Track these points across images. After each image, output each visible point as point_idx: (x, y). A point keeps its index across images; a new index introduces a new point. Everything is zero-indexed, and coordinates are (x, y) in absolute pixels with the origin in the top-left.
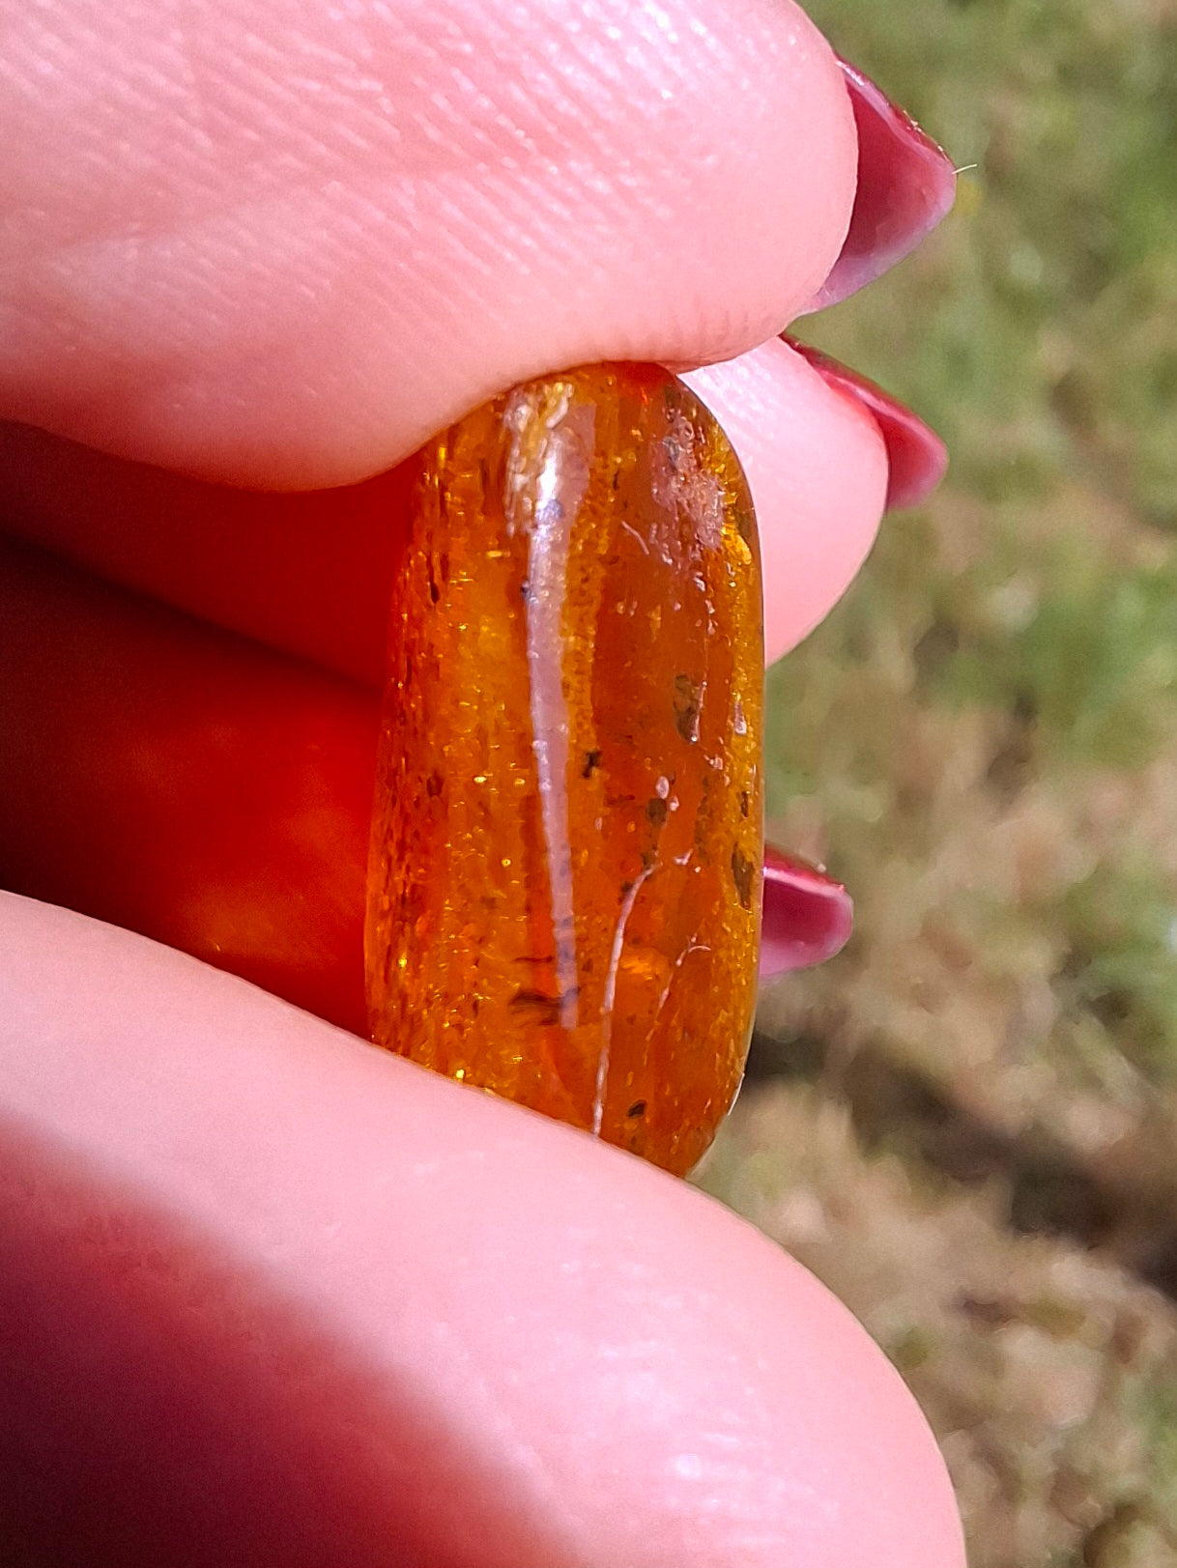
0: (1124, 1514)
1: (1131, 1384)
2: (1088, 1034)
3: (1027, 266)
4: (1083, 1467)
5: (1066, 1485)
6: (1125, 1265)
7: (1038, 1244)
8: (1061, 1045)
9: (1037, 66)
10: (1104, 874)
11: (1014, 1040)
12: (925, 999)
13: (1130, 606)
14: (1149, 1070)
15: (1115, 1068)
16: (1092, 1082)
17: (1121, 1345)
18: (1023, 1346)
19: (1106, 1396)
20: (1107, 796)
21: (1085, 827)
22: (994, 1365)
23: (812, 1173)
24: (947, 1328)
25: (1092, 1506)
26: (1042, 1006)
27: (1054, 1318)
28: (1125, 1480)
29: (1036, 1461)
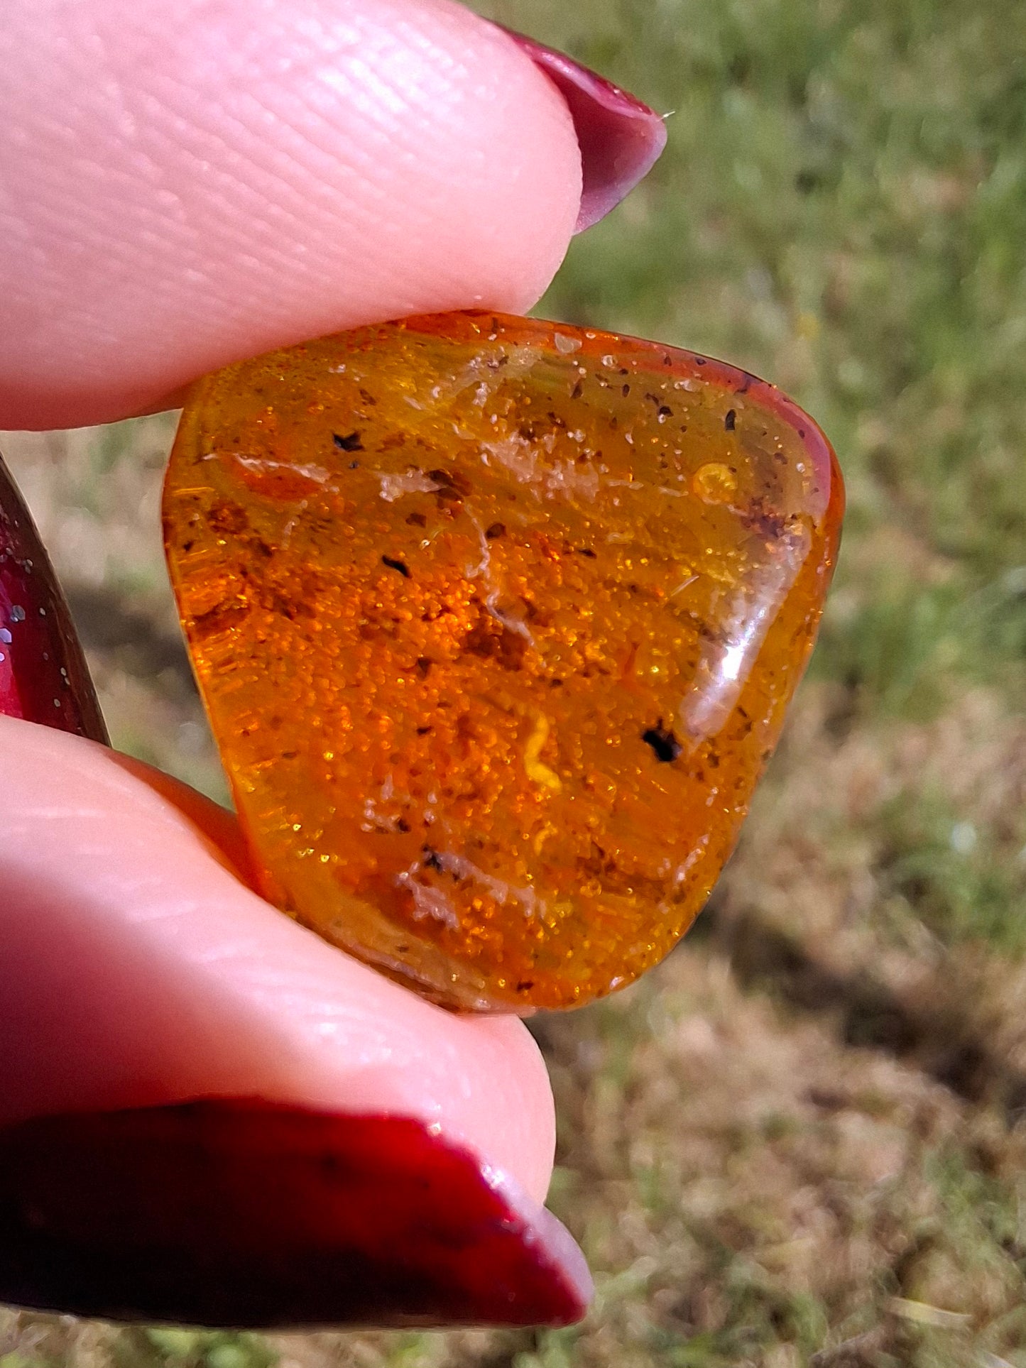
0: (925, 1244)
1: (929, 1154)
2: (899, 909)
3: (853, 374)
4: (896, 1212)
5: (883, 1225)
6: (926, 1070)
7: (863, 1054)
8: (879, 916)
9: (861, 236)
10: (909, 798)
11: (847, 913)
12: (784, 883)
13: (926, 610)
14: (941, 934)
15: (918, 933)
16: (901, 943)
17: (922, 1126)
18: (853, 1126)
19: (911, 1162)
20: (912, 743)
21: (897, 765)
22: (831, 1138)
23: (705, 1002)
24: (801, 1114)
25: (902, 1239)
26: (865, 888)
27: (875, 1107)
28: (926, 1222)
29: (862, 1207)
